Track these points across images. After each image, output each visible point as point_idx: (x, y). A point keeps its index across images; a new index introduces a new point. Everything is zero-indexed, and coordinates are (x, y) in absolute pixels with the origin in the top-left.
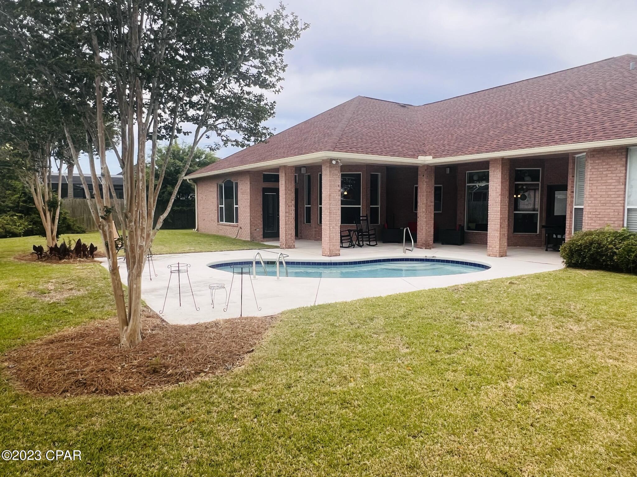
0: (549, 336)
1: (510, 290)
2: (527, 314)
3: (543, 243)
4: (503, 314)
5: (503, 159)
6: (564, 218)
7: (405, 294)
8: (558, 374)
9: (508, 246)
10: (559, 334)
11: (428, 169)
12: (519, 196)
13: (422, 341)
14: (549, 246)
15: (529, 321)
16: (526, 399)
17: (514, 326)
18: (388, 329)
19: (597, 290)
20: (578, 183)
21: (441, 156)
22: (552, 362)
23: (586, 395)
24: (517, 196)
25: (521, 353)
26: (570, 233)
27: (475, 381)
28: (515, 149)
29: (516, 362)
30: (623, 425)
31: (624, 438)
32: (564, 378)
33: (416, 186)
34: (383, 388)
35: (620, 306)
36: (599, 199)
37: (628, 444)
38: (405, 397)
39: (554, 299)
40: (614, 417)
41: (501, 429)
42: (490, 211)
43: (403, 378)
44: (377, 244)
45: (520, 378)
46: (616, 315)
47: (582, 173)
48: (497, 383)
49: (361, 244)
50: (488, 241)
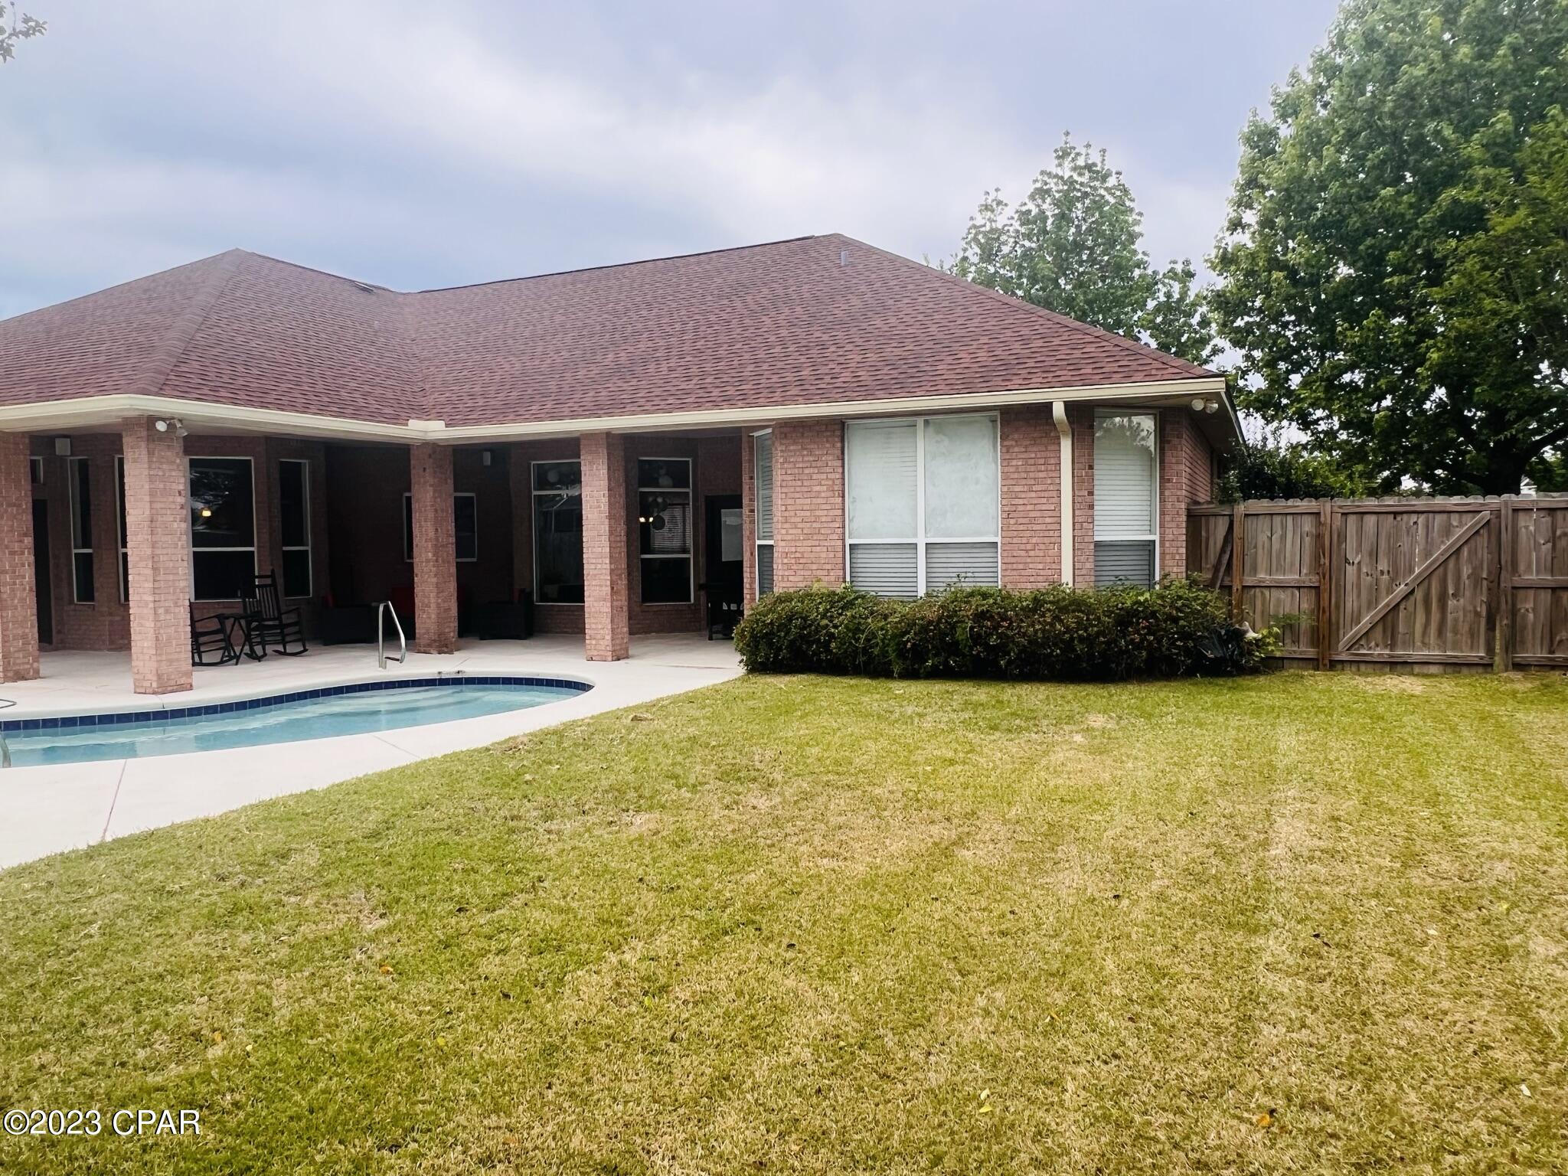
0: (710, 829)
1: (633, 735)
2: (669, 785)
3: (704, 623)
4: (618, 792)
5: (608, 435)
6: (738, 566)
7: (380, 775)
8: (728, 911)
9: (631, 633)
10: (731, 821)
11: (434, 452)
12: (651, 519)
13: (422, 890)
14: (715, 628)
15: (673, 801)
16: (663, 981)
17: (638, 820)
18: (330, 876)
19: (801, 717)
20: (761, 492)
21: (465, 422)
22: (717, 886)
23: (779, 946)
24: (647, 519)
25: (653, 880)
26: (753, 600)
27: (552, 964)
28: (633, 413)
29: (644, 899)
30: (843, 990)
31: (846, 1017)
32: (737, 917)
33: (407, 494)
34: (312, 1038)
35: (842, 745)
36: (800, 525)
37: (851, 1028)
38: (371, 1048)
39: (723, 745)
40: (829, 979)
41: (607, 1066)
42: (587, 556)
43: (368, 999)
44: (305, 650)
45: (651, 935)
46: (837, 763)
47: (768, 473)
48: (600, 959)
49: (260, 653)
50: (587, 626)
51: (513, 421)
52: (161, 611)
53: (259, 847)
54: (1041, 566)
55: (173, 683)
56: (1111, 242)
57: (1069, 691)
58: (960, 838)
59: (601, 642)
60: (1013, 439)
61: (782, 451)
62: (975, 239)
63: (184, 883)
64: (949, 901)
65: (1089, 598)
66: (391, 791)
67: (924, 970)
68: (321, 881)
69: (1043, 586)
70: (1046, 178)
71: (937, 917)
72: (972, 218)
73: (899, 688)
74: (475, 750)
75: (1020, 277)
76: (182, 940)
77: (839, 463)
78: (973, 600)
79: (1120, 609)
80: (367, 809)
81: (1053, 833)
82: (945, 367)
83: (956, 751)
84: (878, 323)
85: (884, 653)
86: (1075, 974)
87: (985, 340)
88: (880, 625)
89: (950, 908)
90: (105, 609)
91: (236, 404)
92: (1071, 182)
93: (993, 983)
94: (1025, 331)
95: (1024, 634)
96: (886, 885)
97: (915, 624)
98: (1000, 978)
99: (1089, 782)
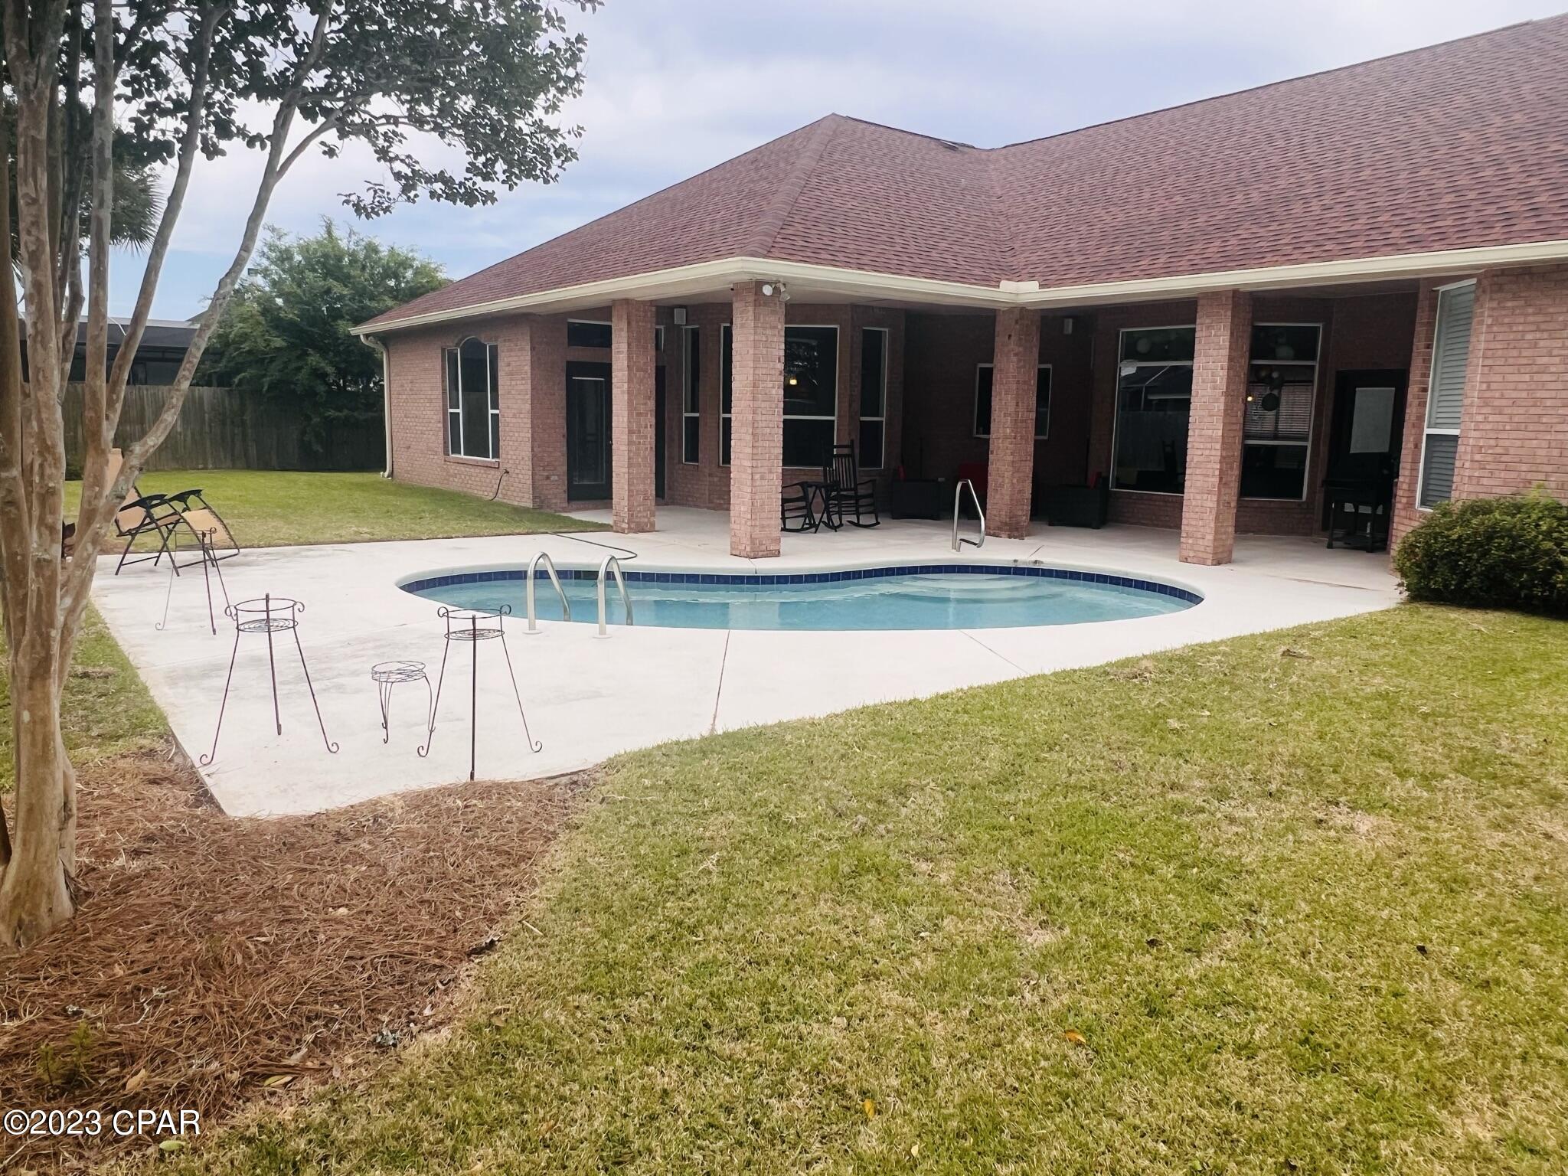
1: (1294, 679)
3: (1318, 526)
5: (1236, 293)
11: (1022, 318)
13: (1087, 890)
14: (1337, 534)
15: (1402, 799)
17: (1363, 823)
21: (1061, 282)
26: (1411, 505)
33: (983, 365)
42: (1193, 438)
44: (878, 523)
47: (1459, 337)
49: (836, 522)
50: (1184, 521)
51: (1120, 279)
52: (757, 477)
55: (764, 548)
59: (1201, 542)
61: (1491, 309)
63: (800, 814)
66: (1007, 717)
68: (954, 844)
74: (1089, 671)
76: (806, 906)
80: (985, 739)
90: (706, 470)
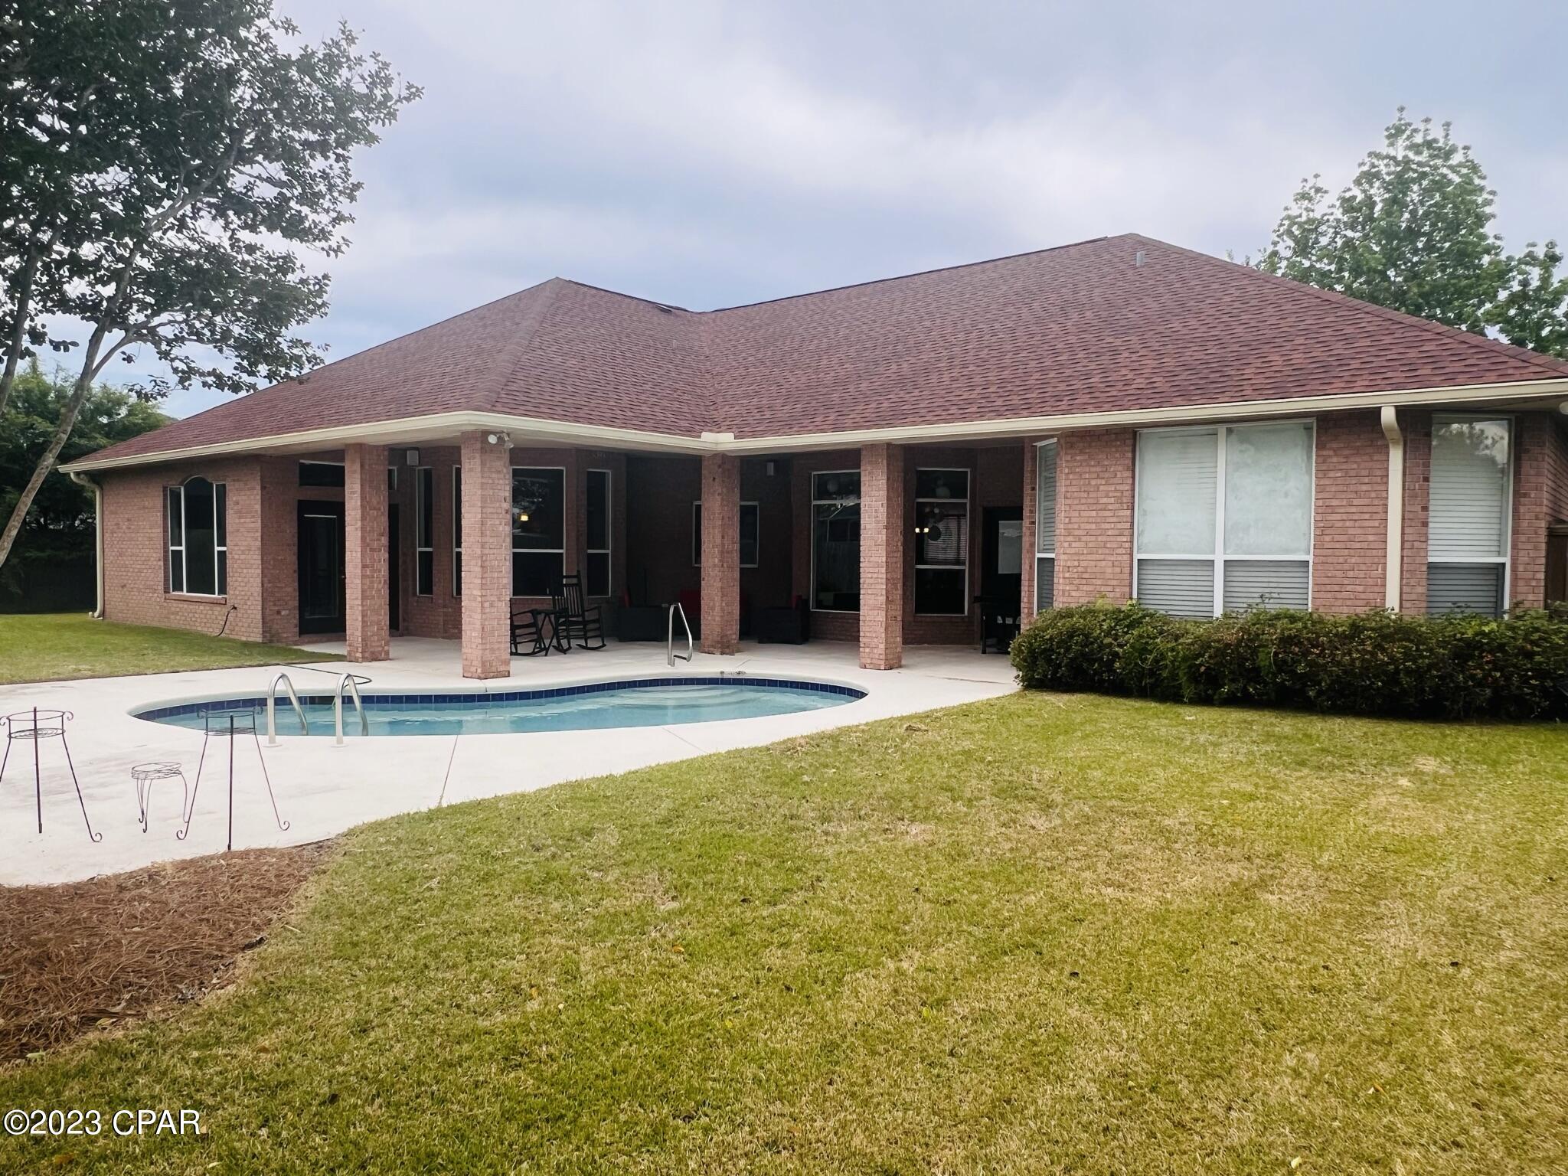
0: (987, 845)
1: (907, 744)
2: (944, 797)
3: (977, 636)
4: (893, 801)
5: (889, 445)
6: (1017, 579)
7: (671, 766)
8: (1006, 930)
9: (904, 643)
10: (1008, 839)
11: (723, 463)
12: (926, 530)
13: (710, 877)
14: (990, 641)
15: (948, 813)
16: (941, 994)
17: (915, 829)
18: (628, 856)
19: (1083, 738)
20: (1043, 504)
21: (754, 434)
22: (995, 903)
23: (1062, 972)
24: (922, 530)
25: (929, 890)
26: (1030, 613)
27: (830, 964)
28: (914, 424)
29: (920, 910)
30: (1132, 1028)
31: (1135, 1057)
32: (1017, 939)
33: (698, 503)
34: (614, 1005)
35: (1128, 770)
36: (1084, 539)
37: (1143, 1070)
38: (666, 1021)
39: (999, 761)
40: (1117, 1014)
41: (887, 1071)
42: (864, 564)
43: (663, 975)
44: (604, 645)
45: (928, 946)
46: (1120, 788)
47: (1051, 483)
48: (878, 964)
49: (565, 646)
50: (862, 634)
51: (798, 432)
52: (487, 605)
53: (567, 823)
54: (1360, 589)
55: (494, 669)
56: (1453, 227)
57: (1393, 730)
58: (1263, 881)
59: (875, 651)
60: (1330, 449)
61: (1067, 461)
62: (1289, 232)
63: (506, 850)
64: (1251, 947)
65: (1421, 626)
66: (680, 782)
67: (1222, 1017)
68: (621, 860)
69: (1362, 611)
70: (1375, 161)
71: (1236, 961)
72: (1286, 209)
73: (1191, 714)
74: (756, 749)
75: (1340, 270)
76: (504, 901)
77: (1129, 474)
78: (1279, 624)
79: (1460, 640)
80: (659, 797)
81: (1375, 885)
82: (1253, 370)
83: (1256, 785)
84: (1176, 325)
85: (1174, 676)
86: (1404, 1045)
87: (1300, 340)
88: (1169, 646)
89: (1251, 956)
90: (441, 601)
91: (554, 419)
92: (1407, 161)
93: (1304, 1042)
94: (1349, 330)
95: (1339, 664)
96: (1178, 922)
97: (1210, 647)
98: (1312, 1038)
99: (1418, 832)
